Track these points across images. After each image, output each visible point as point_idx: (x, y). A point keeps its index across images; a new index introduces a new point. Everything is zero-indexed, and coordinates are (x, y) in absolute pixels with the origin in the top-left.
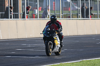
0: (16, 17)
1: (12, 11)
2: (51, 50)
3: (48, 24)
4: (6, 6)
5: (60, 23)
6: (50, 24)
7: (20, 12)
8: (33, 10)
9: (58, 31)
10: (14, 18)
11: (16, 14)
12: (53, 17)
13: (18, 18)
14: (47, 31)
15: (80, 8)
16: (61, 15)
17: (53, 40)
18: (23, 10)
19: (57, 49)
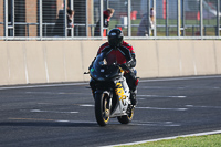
0: (81, 32)
1: (72, 19)
4: (59, 9)
5: (131, 48)
6: (107, 50)
7: (90, 22)
8: (118, 18)
9: (125, 68)
10: (75, 35)
11: (80, 28)
13: (85, 35)
14: (99, 67)
16: (180, 29)
17: (113, 89)
18: (95, 18)
19: (122, 110)
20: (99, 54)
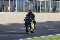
2: (29, 30)
3: (27, 15)
5: (34, 15)
6: (28, 15)
9: (33, 19)
12: (30, 11)
14: (27, 19)
15: (35, 6)
20: (26, 16)
